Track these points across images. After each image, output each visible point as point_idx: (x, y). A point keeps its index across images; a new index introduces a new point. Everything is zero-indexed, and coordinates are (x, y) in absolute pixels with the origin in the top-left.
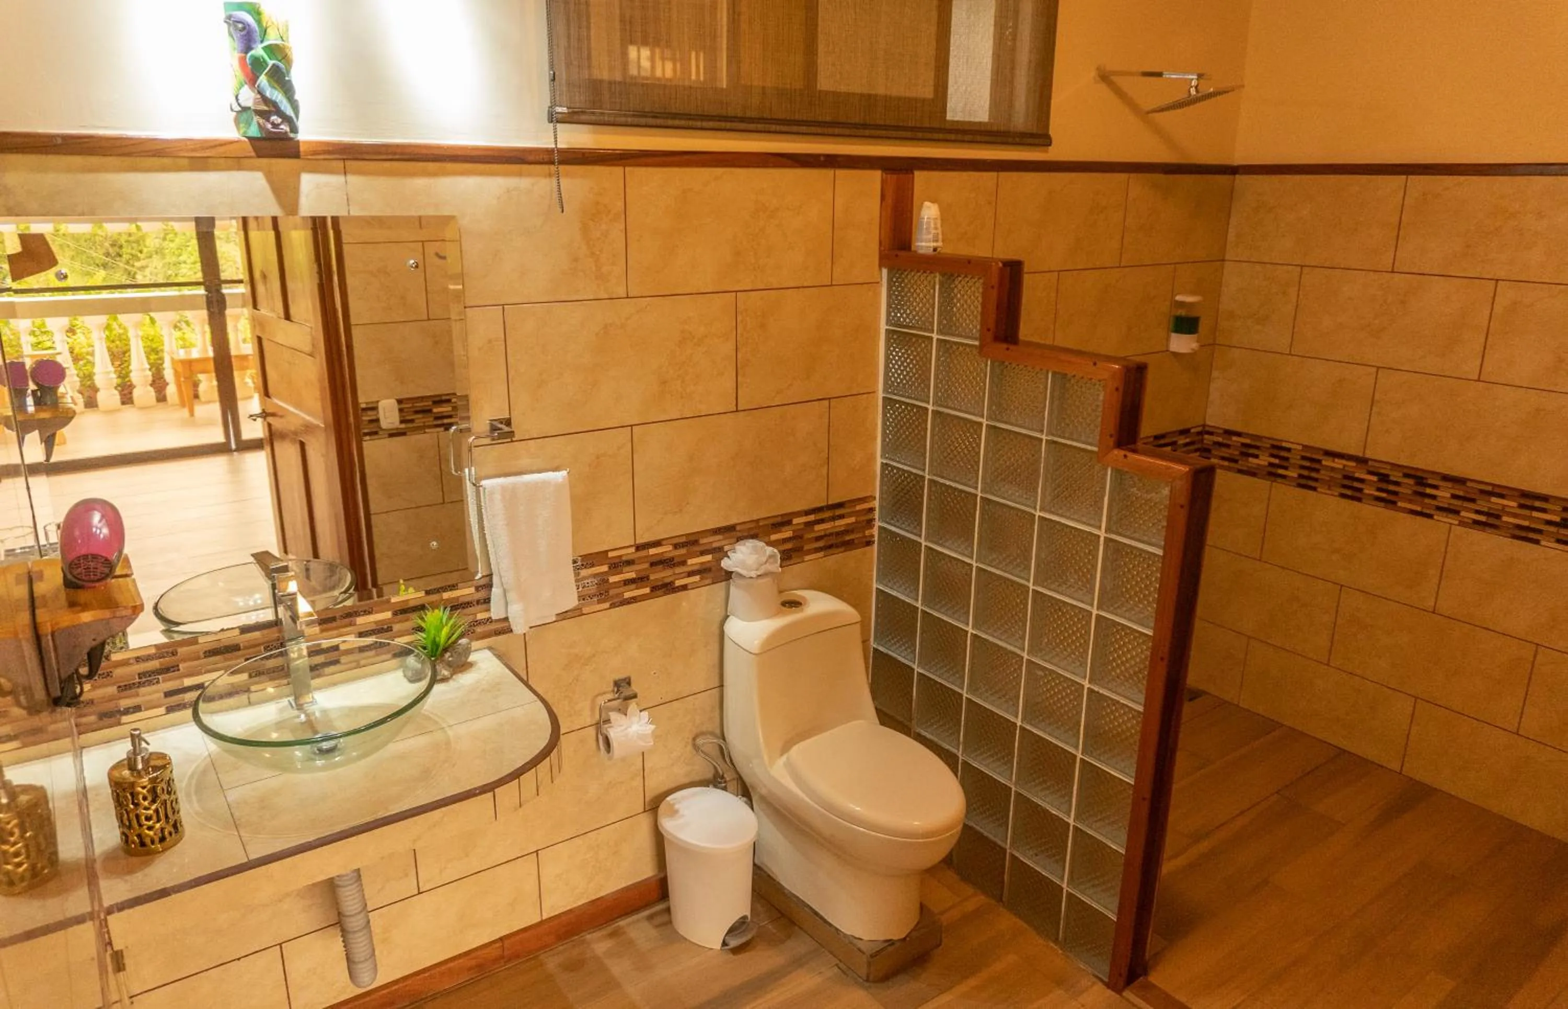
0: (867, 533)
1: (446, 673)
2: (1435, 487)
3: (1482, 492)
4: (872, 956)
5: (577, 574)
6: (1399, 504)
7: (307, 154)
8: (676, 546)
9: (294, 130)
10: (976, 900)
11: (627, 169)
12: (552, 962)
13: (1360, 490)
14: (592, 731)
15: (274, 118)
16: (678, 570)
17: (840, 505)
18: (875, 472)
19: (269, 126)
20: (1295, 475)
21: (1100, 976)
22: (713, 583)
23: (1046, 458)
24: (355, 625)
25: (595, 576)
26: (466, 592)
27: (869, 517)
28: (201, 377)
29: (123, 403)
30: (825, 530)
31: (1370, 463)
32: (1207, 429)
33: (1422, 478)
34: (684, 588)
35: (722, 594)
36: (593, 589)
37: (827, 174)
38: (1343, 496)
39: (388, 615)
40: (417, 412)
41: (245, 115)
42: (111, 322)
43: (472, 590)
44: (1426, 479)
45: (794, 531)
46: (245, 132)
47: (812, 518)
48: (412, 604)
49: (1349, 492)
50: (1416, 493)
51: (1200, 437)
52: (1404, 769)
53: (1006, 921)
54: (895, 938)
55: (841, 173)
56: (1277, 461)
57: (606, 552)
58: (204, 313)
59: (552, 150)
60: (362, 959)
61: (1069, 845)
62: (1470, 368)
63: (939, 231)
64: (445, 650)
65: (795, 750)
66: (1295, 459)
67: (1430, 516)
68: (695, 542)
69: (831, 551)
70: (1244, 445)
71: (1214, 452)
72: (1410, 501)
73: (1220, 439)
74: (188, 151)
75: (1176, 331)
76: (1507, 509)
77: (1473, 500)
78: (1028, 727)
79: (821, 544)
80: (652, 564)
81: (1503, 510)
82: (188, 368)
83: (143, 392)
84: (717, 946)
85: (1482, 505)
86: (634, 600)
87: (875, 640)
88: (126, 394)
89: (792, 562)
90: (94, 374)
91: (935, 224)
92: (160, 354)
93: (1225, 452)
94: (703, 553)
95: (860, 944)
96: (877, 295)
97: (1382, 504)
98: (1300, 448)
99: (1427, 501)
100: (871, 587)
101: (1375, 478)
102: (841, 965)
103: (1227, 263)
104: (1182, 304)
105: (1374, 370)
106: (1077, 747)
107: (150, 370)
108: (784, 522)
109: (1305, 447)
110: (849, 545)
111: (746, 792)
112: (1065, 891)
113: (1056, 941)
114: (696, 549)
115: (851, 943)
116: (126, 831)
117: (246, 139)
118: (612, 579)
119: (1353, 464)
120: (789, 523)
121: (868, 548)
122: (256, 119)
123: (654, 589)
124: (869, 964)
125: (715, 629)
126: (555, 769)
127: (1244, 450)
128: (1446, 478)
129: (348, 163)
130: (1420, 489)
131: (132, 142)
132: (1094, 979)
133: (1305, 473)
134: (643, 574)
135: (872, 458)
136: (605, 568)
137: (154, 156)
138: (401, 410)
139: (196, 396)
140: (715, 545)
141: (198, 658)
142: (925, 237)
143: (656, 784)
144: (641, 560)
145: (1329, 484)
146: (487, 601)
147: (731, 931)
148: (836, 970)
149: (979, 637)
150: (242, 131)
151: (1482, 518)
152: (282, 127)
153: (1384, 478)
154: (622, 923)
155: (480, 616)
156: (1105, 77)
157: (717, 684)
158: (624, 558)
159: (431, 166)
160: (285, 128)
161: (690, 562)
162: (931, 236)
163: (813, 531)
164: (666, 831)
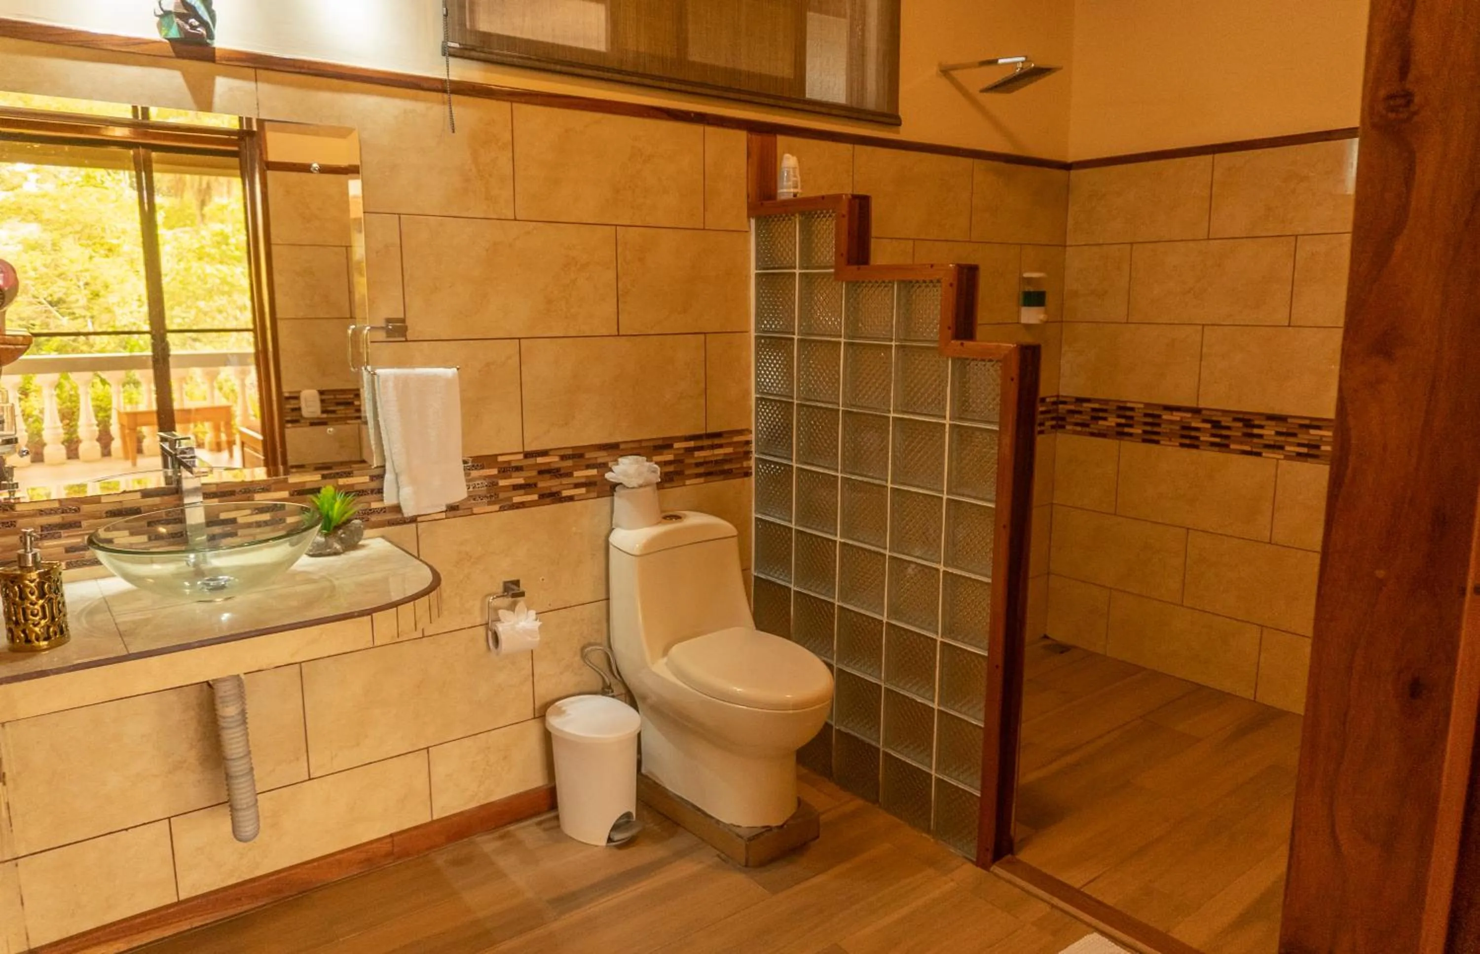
0: (745, 464)
1: (338, 546)
2: (1261, 427)
3: (1302, 426)
4: (750, 839)
5: (467, 475)
6: (1232, 446)
7: (222, 58)
8: (563, 458)
9: (211, 36)
10: (853, 803)
11: (515, 105)
12: (440, 859)
13: (1197, 438)
14: (482, 631)
15: (193, 21)
16: (565, 481)
17: (718, 435)
18: (750, 406)
19: (188, 27)
20: (1140, 431)
21: (969, 856)
22: (598, 497)
23: (897, 364)
24: (253, 500)
25: (485, 477)
26: (360, 480)
27: (745, 449)
28: (145, 430)
29: (69, 458)
30: (705, 457)
31: (1204, 412)
32: (1061, 399)
33: (1249, 420)
34: (571, 499)
35: (607, 508)
36: (483, 490)
37: (698, 128)
38: (1182, 445)
39: (285, 494)
40: (338, 404)
41: (166, 19)
42: (62, 381)
43: (366, 479)
44: (1253, 420)
45: (675, 455)
46: (166, 35)
47: (692, 444)
48: (308, 486)
49: (1187, 441)
50: (1246, 435)
51: (1055, 407)
52: (1258, 695)
53: (882, 819)
54: (774, 824)
55: (710, 130)
56: (1123, 421)
57: (496, 456)
58: (150, 373)
59: (446, 81)
60: (245, 806)
61: (935, 730)
62: (1281, 317)
63: (799, 179)
64: (338, 527)
65: (675, 649)
66: (1138, 417)
67: (1259, 454)
68: (581, 456)
69: (710, 478)
70: (1094, 410)
71: (1068, 420)
72: (1241, 443)
73: (1072, 407)
74: (113, 45)
75: (1025, 305)
76: (1324, 439)
77: (1294, 435)
78: (894, 622)
79: (701, 470)
80: (540, 472)
81: (1321, 439)
82: (133, 420)
83: (89, 446)
84: (603, 842)
85: (1303, 438)
86: (522, 505)
87: (755, 570)
88: (72, 449)
89: (674, 484)
90: (43, 429)
91: (794, 172)
92: (109, 413)
93: (1078, 418)
94: (588, 467)
95: (738, 830)
96: (747, 241)
97: (1217, 449)
98: (1142, 406)
99: (1255, 440)
100: (751, 518)
101: (1208, 426)
102: (722, 855)
103: (1068, 248)
104: (1029, 280)
105: (1200, 328)
106: (937, 633)
107: (98, 425)
108: (664, 445)
109: (1147, 405)
110: (727, 474)
111: (631, 699)
112: (933, 777)
113: (928, 831)
114: (583, 462)
115: (730, 830)
116: (13, 626)
117: (167, 41)
118: (502, 483)
119: (1189, 415)
120: (670, 446)
121: (746, 479)
122: (177, 20)
123: (542, 496)
124: (747, 848)
125: (601, 542)
126: (435, 611)
127: (1095, 414)
128: (1271, 417)
129: (259, 72)
130: (1249, 431)
131: (61, 32)
132: (964, 860)
133: (1148, 428)
134: (530, 481)
135: (747, 393)
136: (494, 471)
137: (81, 46)
138: (322, 401)
139: (140, 451)
140: (600, 460)
141: (100, 518)
142: (785, 183)
143: (545, 690)
144: (531, 467)
145: (1170, 436)
146: (380, 491)
147: (616, 828)
148: (717, 859)
149: (848, 544)
150: (163, 34)
151: (1304, 450)
152: (199, 29)
153: (1216, 424)
154: (512, 828)
155: (375, 505)
156: (946, 72)
157: (604, 597)
158: (513, 464)
159: (335, 82)
160: (202, 30)
161: (576, 474)
162: (791, 183)
163: (693, 457)
164: (552, 726)
